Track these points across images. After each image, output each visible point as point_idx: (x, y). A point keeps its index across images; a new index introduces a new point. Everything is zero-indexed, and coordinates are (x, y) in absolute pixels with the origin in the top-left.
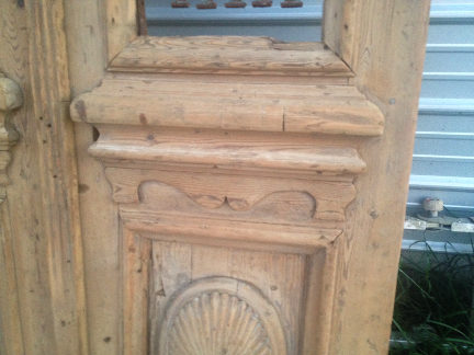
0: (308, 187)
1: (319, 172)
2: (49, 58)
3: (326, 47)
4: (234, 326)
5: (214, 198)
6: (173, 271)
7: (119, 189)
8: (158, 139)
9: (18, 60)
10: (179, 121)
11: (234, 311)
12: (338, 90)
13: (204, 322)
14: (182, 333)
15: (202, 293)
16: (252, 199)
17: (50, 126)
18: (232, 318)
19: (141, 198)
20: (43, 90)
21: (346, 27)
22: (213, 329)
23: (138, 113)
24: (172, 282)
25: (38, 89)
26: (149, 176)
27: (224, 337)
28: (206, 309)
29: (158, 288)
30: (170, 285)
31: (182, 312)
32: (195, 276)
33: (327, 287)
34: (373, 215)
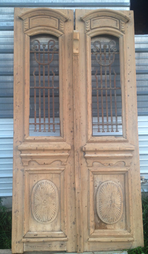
0: (124, 160)
1: (126, 157)
2: (78, 140)
3: (124, 138)
4: (113, 188)
5: (107, 164)
6: (98, 181)
7: (89, 164)
8: (97, 153)
9: (70, 141)
10: (102, 149)
11: (113, 185)
12: (126, 144)
13: (107, 188)
14: (103, 192)
15: (106, 183)
16: (114, 163)
17: (77, 152)
18: (113, 186)
19: (93, 165)
20: (77, 146)
21: (127, 134)
22: (109, 189)
23: (95, 148)
24: (98, 183)
25: (76, 145)
26: (95, 160)
27: (112, 190)
28: (107, 186)
29: (95, 185)
30: (98, 184)
31: (102, 188)
32: (103, 181)
33: (129, 179)
34: (135, 165)
